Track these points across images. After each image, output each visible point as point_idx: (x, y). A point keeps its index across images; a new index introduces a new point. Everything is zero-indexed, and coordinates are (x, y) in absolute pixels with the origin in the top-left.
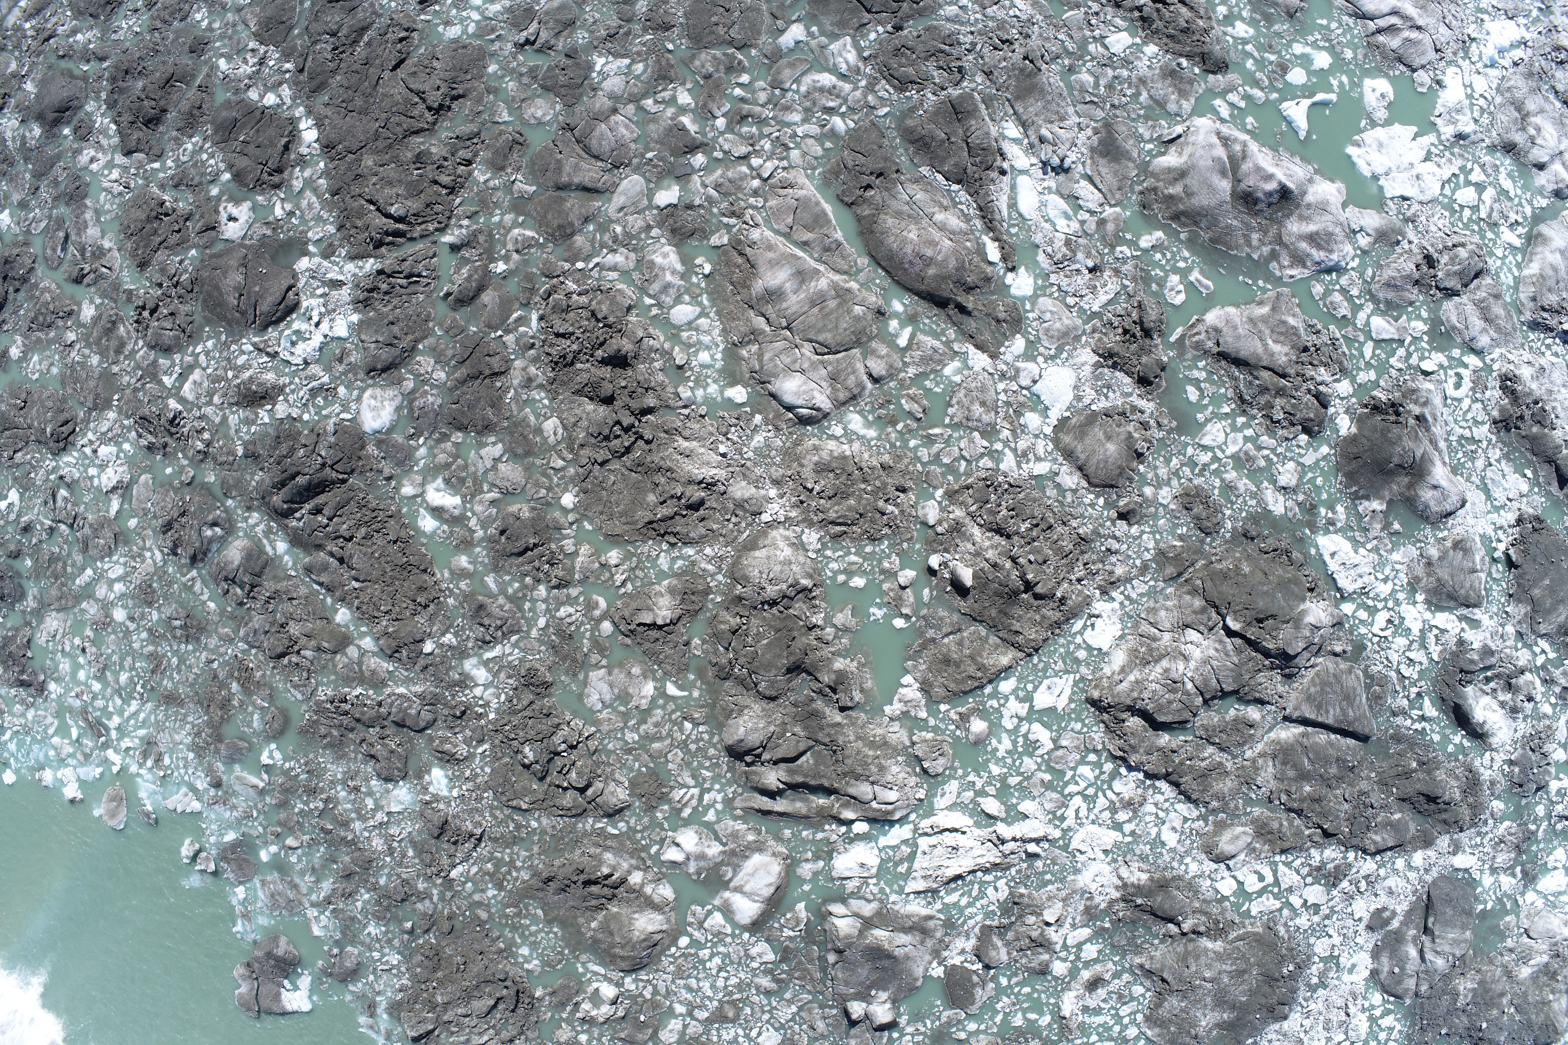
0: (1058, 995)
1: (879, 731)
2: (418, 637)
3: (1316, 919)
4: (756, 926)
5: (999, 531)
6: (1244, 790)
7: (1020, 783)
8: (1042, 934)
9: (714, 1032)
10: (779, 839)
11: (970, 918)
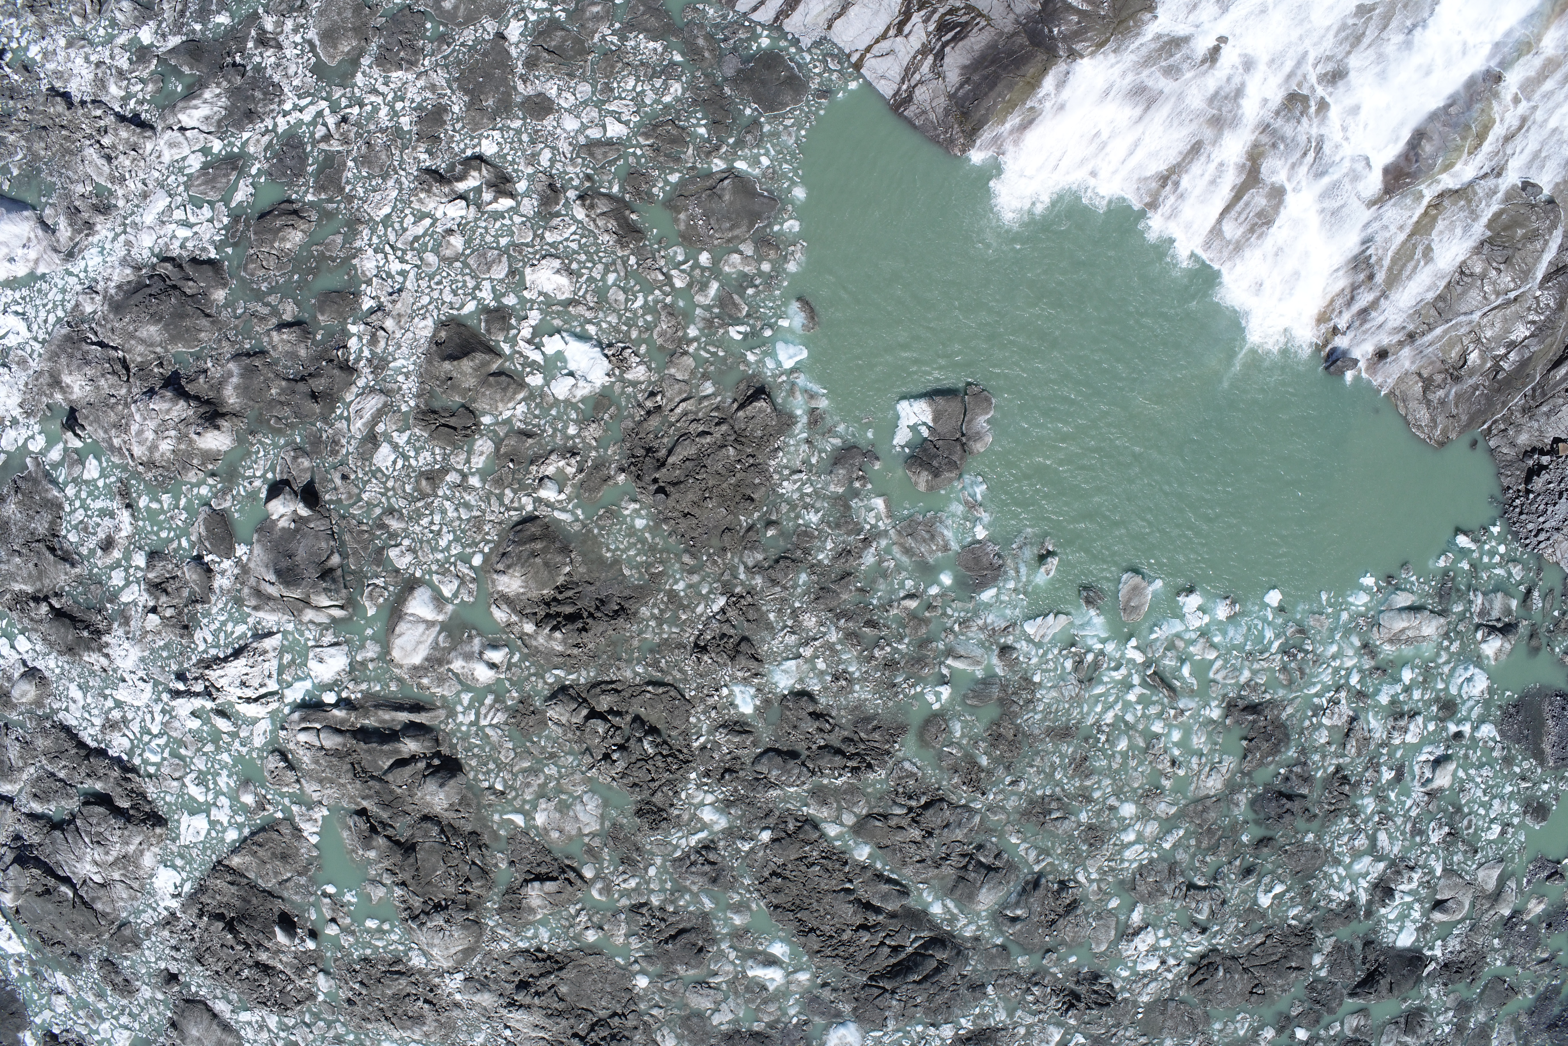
0: (137, 531)
1: (329, 791)
2: (776, 845)
4: (410, 587)
5: (266, 969)
7: (204, 745)
8: (157, 599)
9: (438, 458)
10: (400, 680)
11: (222, 609)
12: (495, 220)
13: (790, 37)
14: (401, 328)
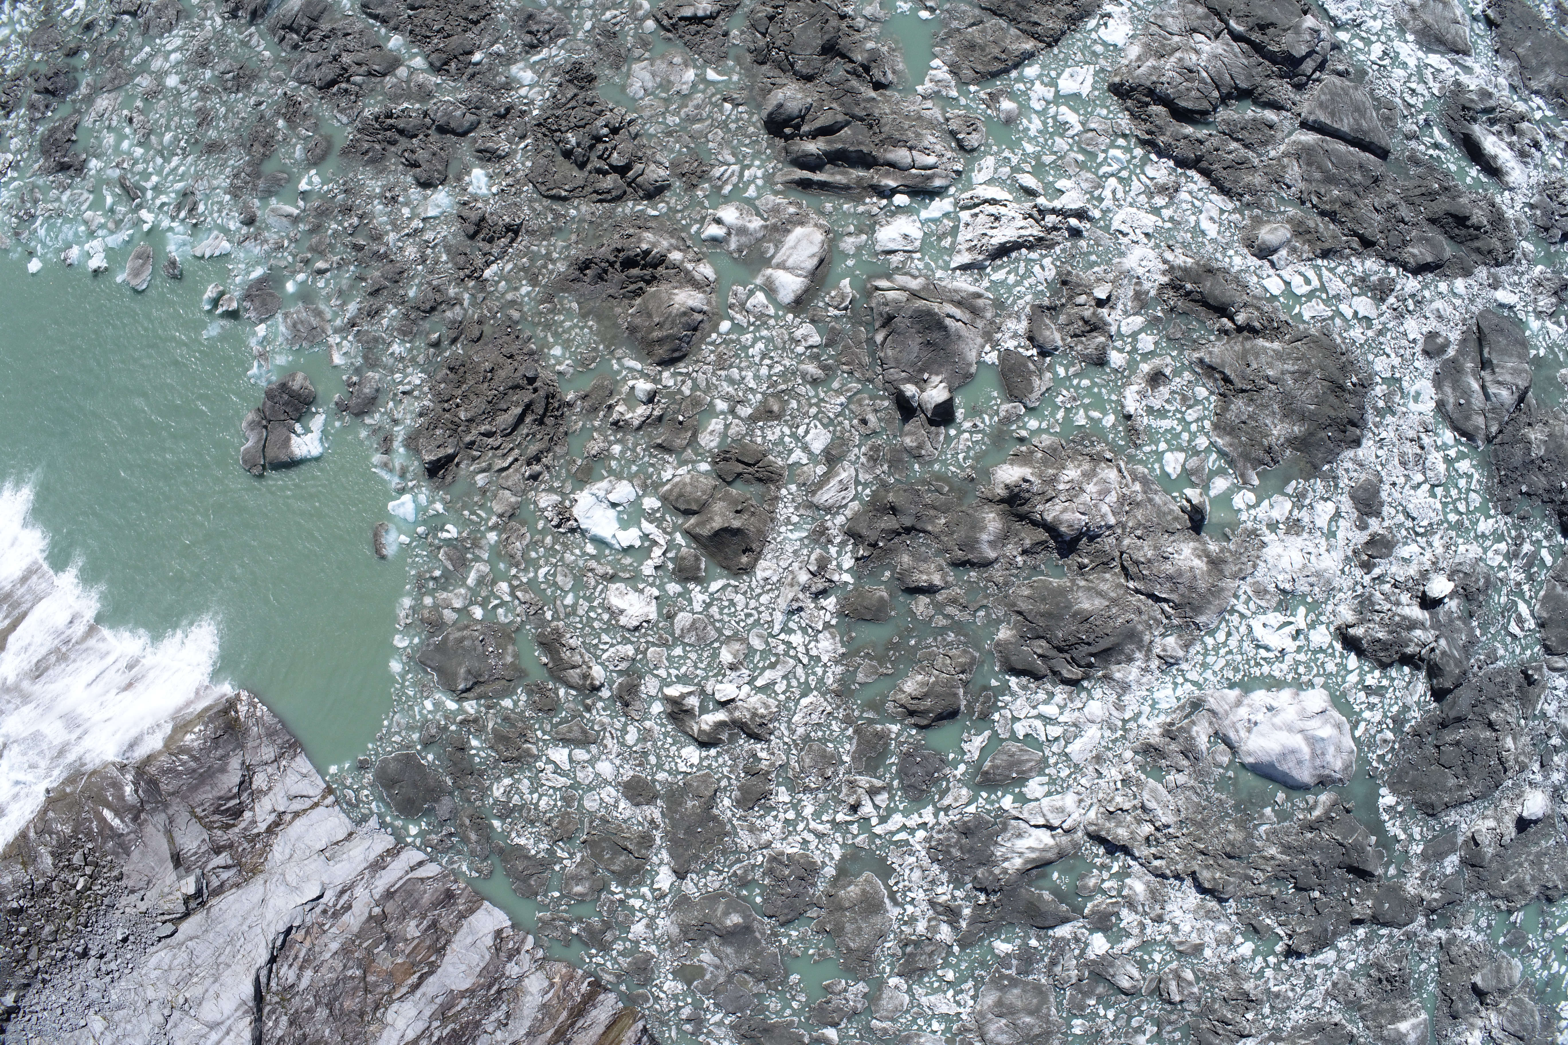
0: (1119, 390)
1: (912, 108)
2: (468, 48)
3: (1370, 333)
4: (799, 304)
6: (1274, 187)
7: (1054, 162)
8: (1096, 315)
9: (759, 433)
10: (821, 213)
11: (1020, 298)
12: (685, 675)
13: (389, 830)
14: (792, 572)
